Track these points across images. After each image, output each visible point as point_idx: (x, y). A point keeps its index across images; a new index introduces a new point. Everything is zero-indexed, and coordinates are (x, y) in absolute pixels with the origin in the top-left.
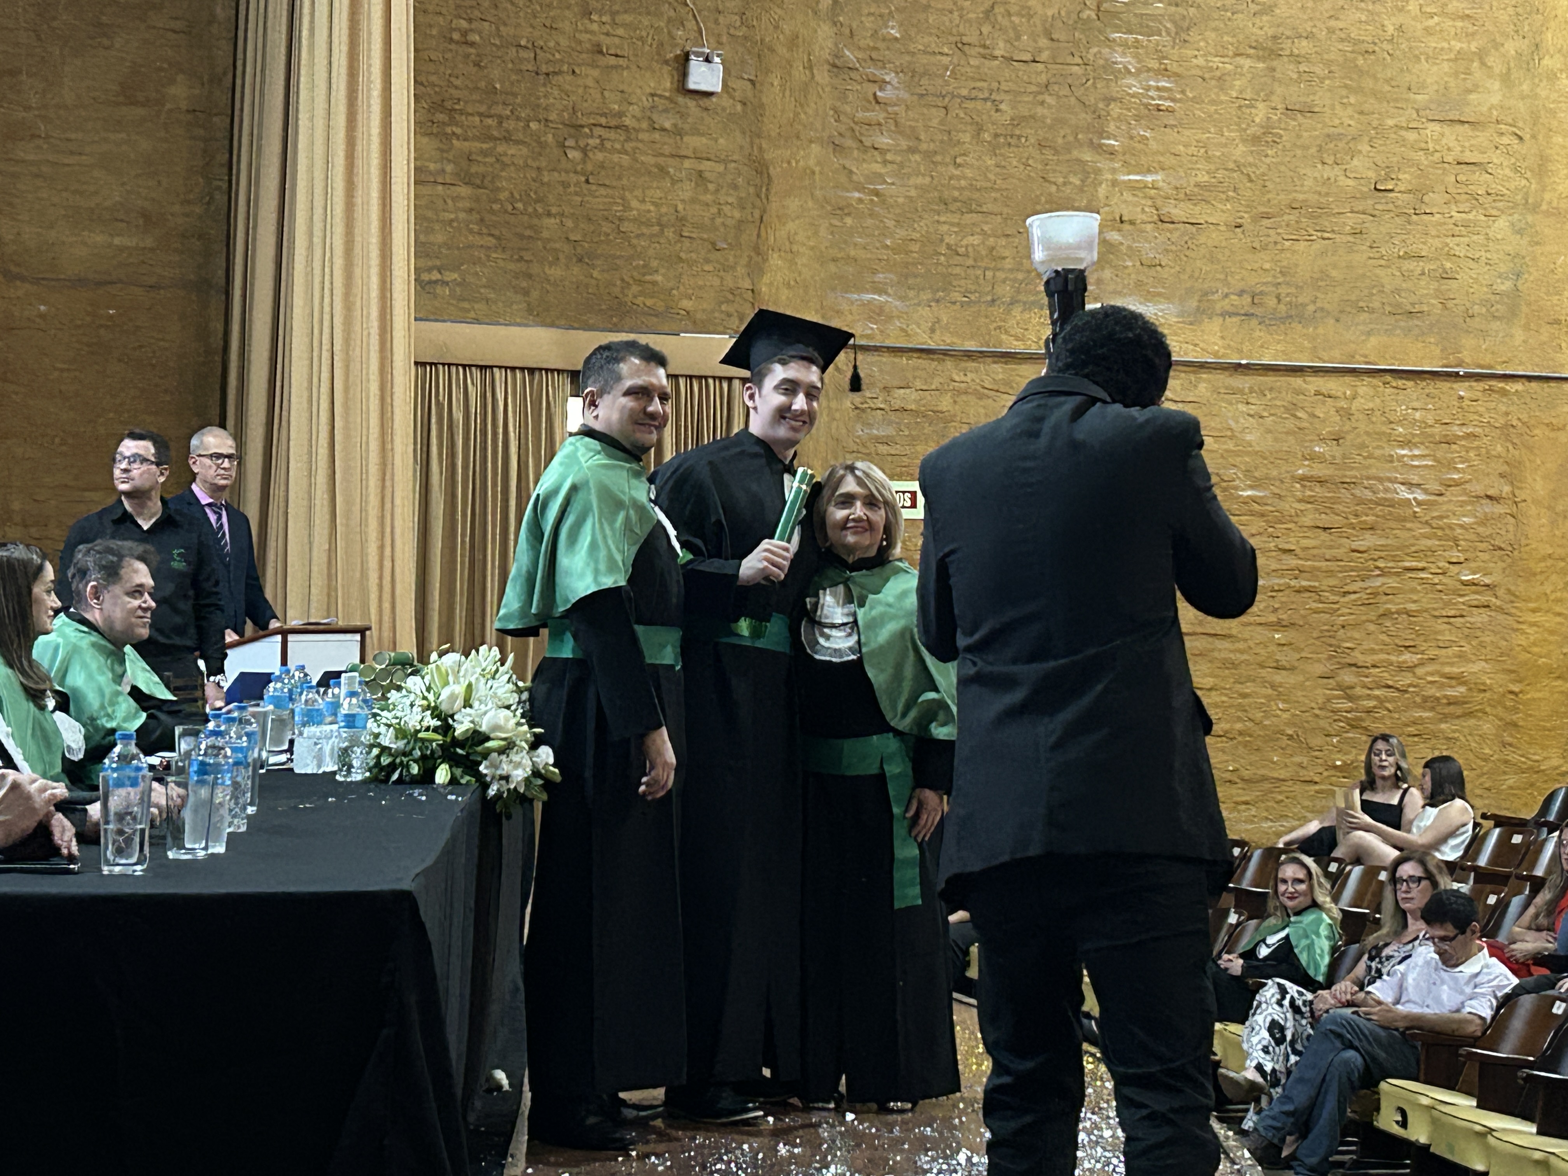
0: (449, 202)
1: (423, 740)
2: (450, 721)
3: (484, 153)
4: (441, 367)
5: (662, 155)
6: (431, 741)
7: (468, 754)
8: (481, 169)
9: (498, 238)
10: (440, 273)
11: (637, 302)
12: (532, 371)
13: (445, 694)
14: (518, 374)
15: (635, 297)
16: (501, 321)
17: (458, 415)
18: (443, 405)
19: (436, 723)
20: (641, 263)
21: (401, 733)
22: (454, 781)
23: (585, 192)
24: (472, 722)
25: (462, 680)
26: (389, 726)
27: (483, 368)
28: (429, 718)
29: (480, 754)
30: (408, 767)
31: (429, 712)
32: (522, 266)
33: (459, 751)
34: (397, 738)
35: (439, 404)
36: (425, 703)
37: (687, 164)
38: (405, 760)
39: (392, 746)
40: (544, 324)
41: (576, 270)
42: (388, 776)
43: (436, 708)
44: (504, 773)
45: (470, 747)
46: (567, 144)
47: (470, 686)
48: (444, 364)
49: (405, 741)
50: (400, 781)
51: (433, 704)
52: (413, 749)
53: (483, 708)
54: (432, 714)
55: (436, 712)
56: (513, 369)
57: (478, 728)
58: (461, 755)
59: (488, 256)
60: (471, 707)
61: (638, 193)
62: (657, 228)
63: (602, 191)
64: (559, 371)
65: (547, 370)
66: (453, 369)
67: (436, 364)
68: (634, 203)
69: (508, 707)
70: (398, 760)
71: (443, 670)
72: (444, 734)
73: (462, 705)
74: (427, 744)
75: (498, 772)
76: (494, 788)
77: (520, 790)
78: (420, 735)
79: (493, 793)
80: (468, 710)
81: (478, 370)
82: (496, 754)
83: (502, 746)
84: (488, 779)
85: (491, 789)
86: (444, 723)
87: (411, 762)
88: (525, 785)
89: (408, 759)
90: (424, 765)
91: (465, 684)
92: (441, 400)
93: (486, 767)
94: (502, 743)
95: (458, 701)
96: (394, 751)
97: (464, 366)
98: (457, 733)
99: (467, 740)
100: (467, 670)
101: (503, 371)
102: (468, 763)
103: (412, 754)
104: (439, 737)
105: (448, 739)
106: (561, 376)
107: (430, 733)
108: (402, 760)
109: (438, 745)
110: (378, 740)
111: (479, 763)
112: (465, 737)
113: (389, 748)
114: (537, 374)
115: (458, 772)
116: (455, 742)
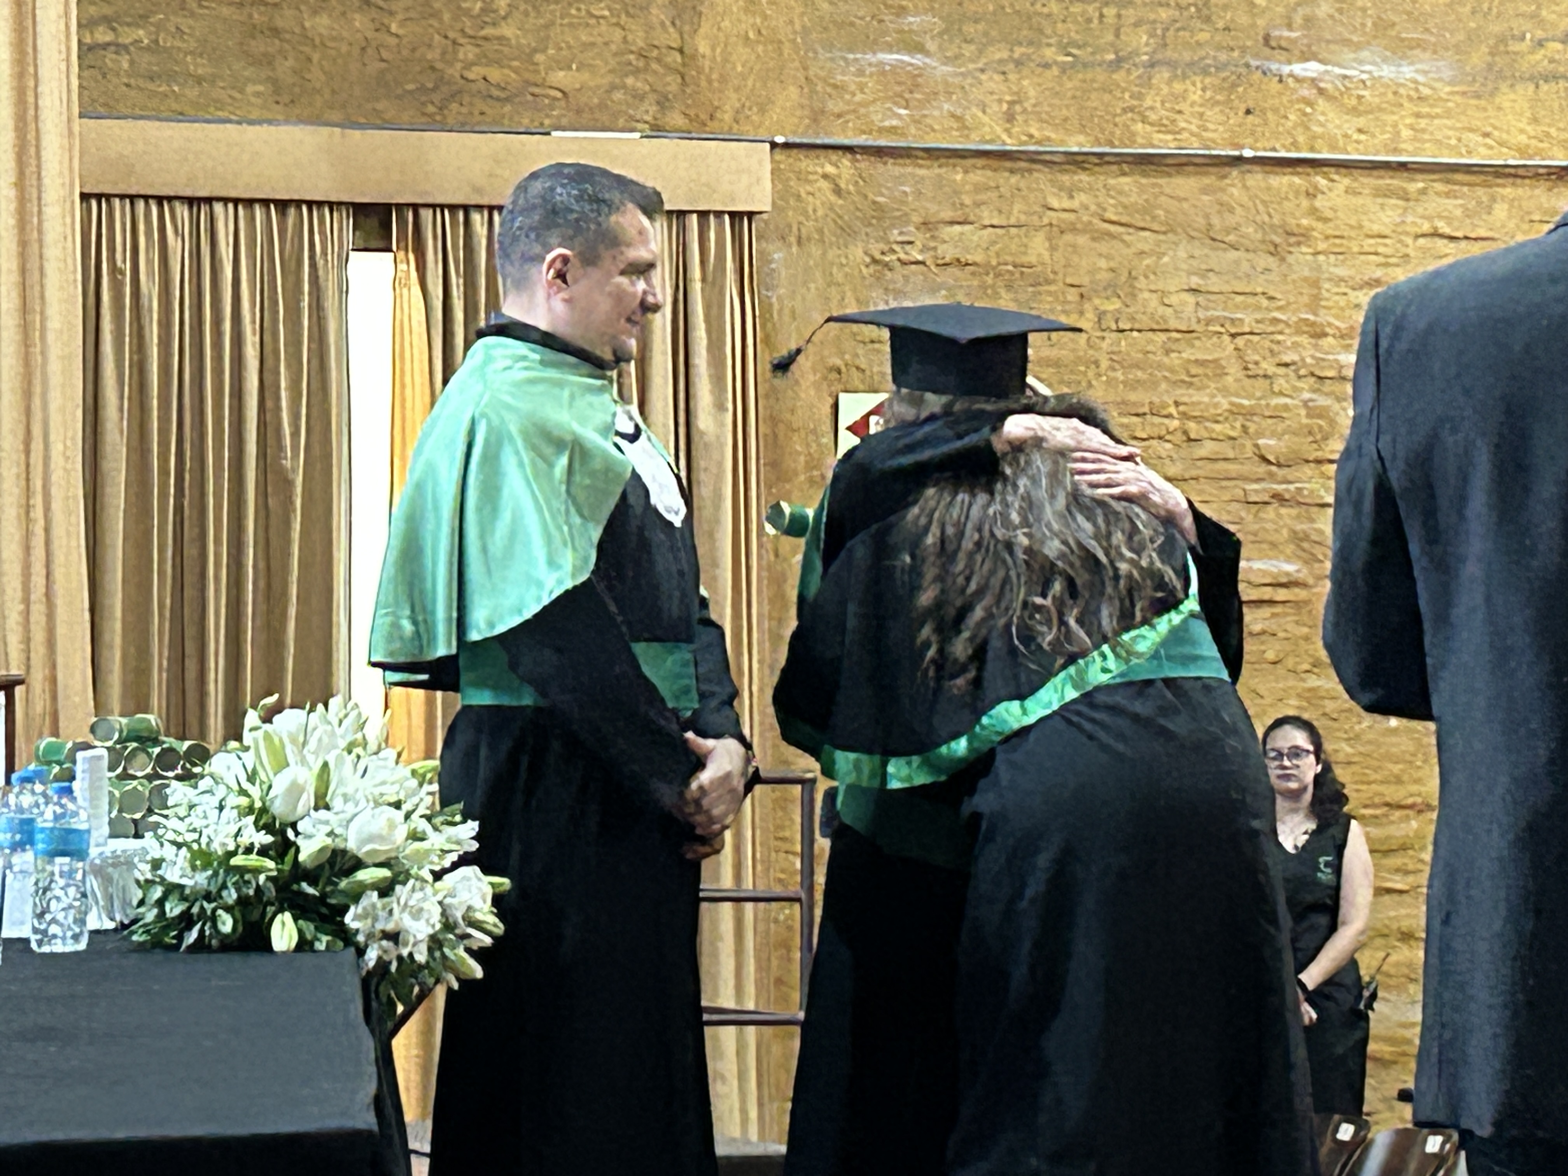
1: (241, 870)
2: (290, 834)
6: (256, 871)
7: (324, 896)
10: (112, 29)
11: (471, 76)
12: (283, 205)
13: (280, 784)
14: (258, 211)
15: (468, 66)
16: (226, 115)
17: (150, 289)
18: (122, 273)
19: (264, 838)
21: (202, 858)
22: (304, 945)
24: (331, 834)
25: (310, 758)
26: (179, 846)
27: (192, 202)
28: (252, 828)
29: (344, 893)
30: (214, 919)
32: (261, 15)
33: (310, 891)
34: (194, 868)
35: (115, 272)
36: (244, 801)
38: (209, 907)
39: (184, 881)
40: (303, 120)
41: (357, 18)
42: (180, 938)
43: (264, 810)
44: (390, 927)
45: (330, 882)
47: (325, 768)
48: (122, 197)
49: (210, 872)
50: (200, 946)
51: (258, 804)
52: (224, 886)
53: (350, 809)
54: (256, 823)
55: (264, 819)
56: (250, 203)
57: (340, 845)
58: (314, 896)
60: (327, 807)
64: (331, 205)
65: (310, 204)
66: (141, 205)
67: (109, 197)
69: (397, 805)
70: (195, 910)
71: (276, 741)
72: (279, 858)
73: (312, 804)
74: (247, 877)
75: (379, 926)
76: (372, 956)
77: (421, 957)
78: (235, 861)
79: (371, 964)
80: (323, 814)
81: (186, 207)
82: (375, 894)
83: (386, 878)
84: (361, 938)
85: (366, 957)
86: (279, 838)
87: (220, 912)
88: (430, 950)
89: (213, 905)
90: (243, 916)
91: (317, 767)
92: (119, 263)
93: (356, 918)
94: (385, 873)
95: (304, 797)
96: (187, 891)
97: (160, 200)
98: (301, 858)
99: (320, 867)
100: (320, 740)
101: (231, 206)
102: (324, 910)
103: (221, 897)
104: (271, 864)
105: (287, 867)
106: (335, 214)
107: (254, 856)
108: (202, 908)
109: (269, 878)
110: (159, 872)
111: (345, 909)
112: (317, 863)
113: (181, 887)
114: (292, 211)
115: (309, 928)
116: (299, 873)
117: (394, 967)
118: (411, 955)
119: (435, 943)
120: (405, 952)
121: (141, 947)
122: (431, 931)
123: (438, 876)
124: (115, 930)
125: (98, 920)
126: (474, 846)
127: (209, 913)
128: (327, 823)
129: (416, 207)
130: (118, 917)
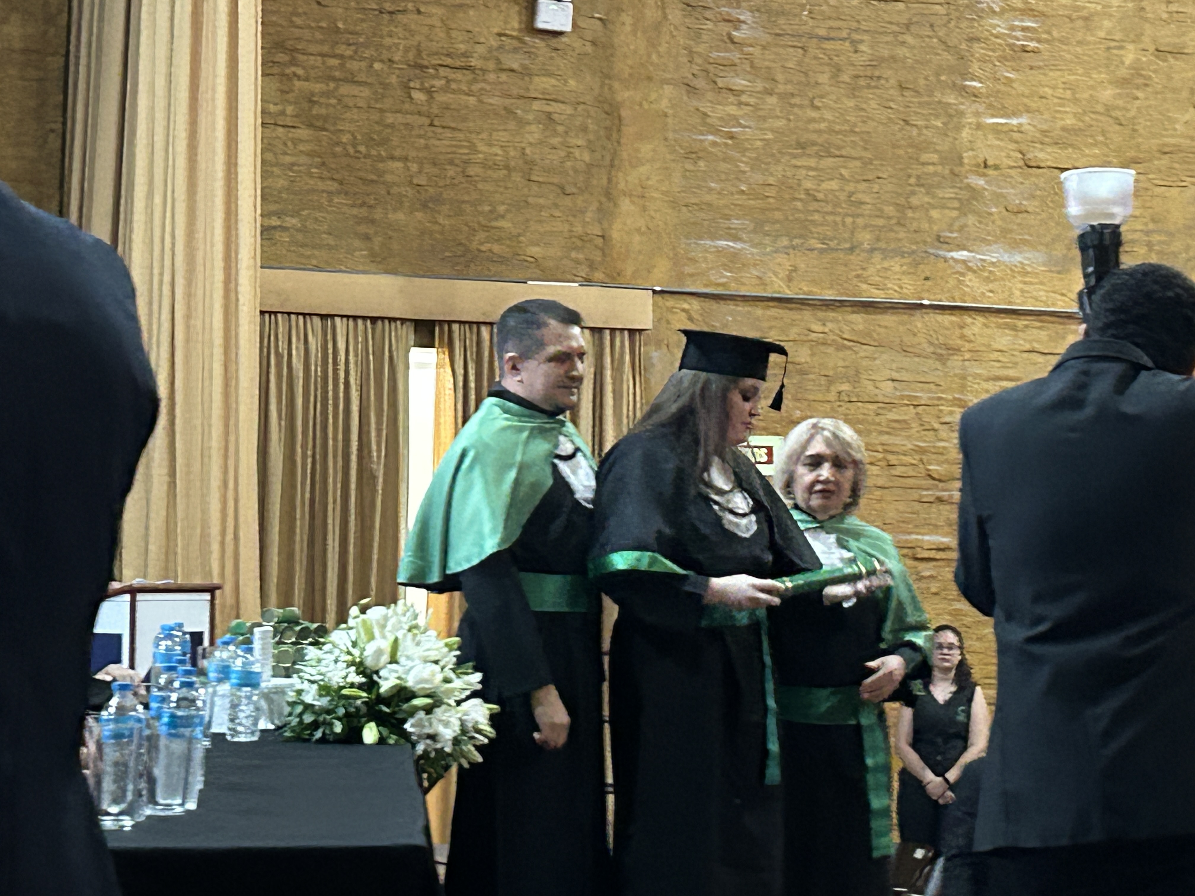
0: (289, 144)
1: (347, 697)
2: (375, 677)
3: (327, 94)
4: (279, 316)
5: (510, 96)
6: (355, 698)
7: (394, 713)
8: (323, 111)
9: (341, 183)
10: (280, 218)
11: (483, 248)
12: (374, 320)
13: (371, 649)
14: (360, 322)
15: (482, 244)
16: (343, 268)
17: (298, 367)
18: (282, 355)
19: (360, 679)
20: (487, 208)
21: (325, 690)
22: (382, 741)
23: (430, 134)
24: (399, 678)
25: (388, 634)
26: (313, 682)
27: (323, 317)
28: (354, 674)
29: (405, 711)
30: (331, 725)
31: (353, 668)
32: (363, 212)
33: (385, 709)
34: (321, 696)
36: (350, 658)
37: (536, 105)
38: (328, 717)
39: (315, 703)
40: (387, 272)
41: (419, 215)
42: (312, 735)
43: (361, 663)
44: (430, 731)
45: (397, 705)
46: (412, 84)
47: (396, 640)
48: (283, 313)
49: (329, 698)
50: (323, 740)
51: (358, 660)
52: (337, 706)
53: (410, 664)
54: (356, 671)
55: (361, 668)
56: (355, 318)
57: (404, 684)
58: (389, 713)
59: (330, 201)
60: (397, 662)
61: (484, 136)
62: (505, 172)
63: (448, 134)
64: (402, 320)
66: (293, 317)
67: (275, 313)
68: (481, 147)
69: (436, 662)
70: (320, 719)
71: (368, 624)
72: (369, 690)
73: (388, 661)
74: (350, 701)
75: (425, 731)
76: (420, 748)
77: (448, 750)
78: (345, 692)
79: (420, 753)
80: (394, 666)
81: (319, 319)
82: (423, 712)
83: (429, 704)
84: (414, 738)
85: (417, 749)
86: (369, 679)
87: (335, 721)
88: (454, 744)
89: (331, 717)
90: (348, 723)
91: (391, 639)
92: (281, 350)
93: (412, 726)
94: (428, 701)
95: (384, 656)
96: (316, 709)
97: (304, 315)
98: (382, 690)
99: (392, 697)
100: (393, 624)
101: (344, 319)
102: (394, 721)
103: (336, 712)
104: (364, 694)
105: (373, 697)
106: (404, 325)
107: (355, 689)
108: (324, 718)
109: (363, 702)
110: (301, 697)
111: (404, 721)
112: (390, 694)
113: (313, 706)
114: (380, 323)
115: (385, 732)
116: (381, 699)
117: (433, 755)
118: (442, 748)
119: (456, 741)
120: (439, 746)
121: (288, 740)
122: (455, 734)
123: (459, 703)
124: (275, 730)
125: (264, 724)
126: (479, 687)
127: (328, 721)
128: (397, 672)
129: (450, 323)
130: (277, 722)
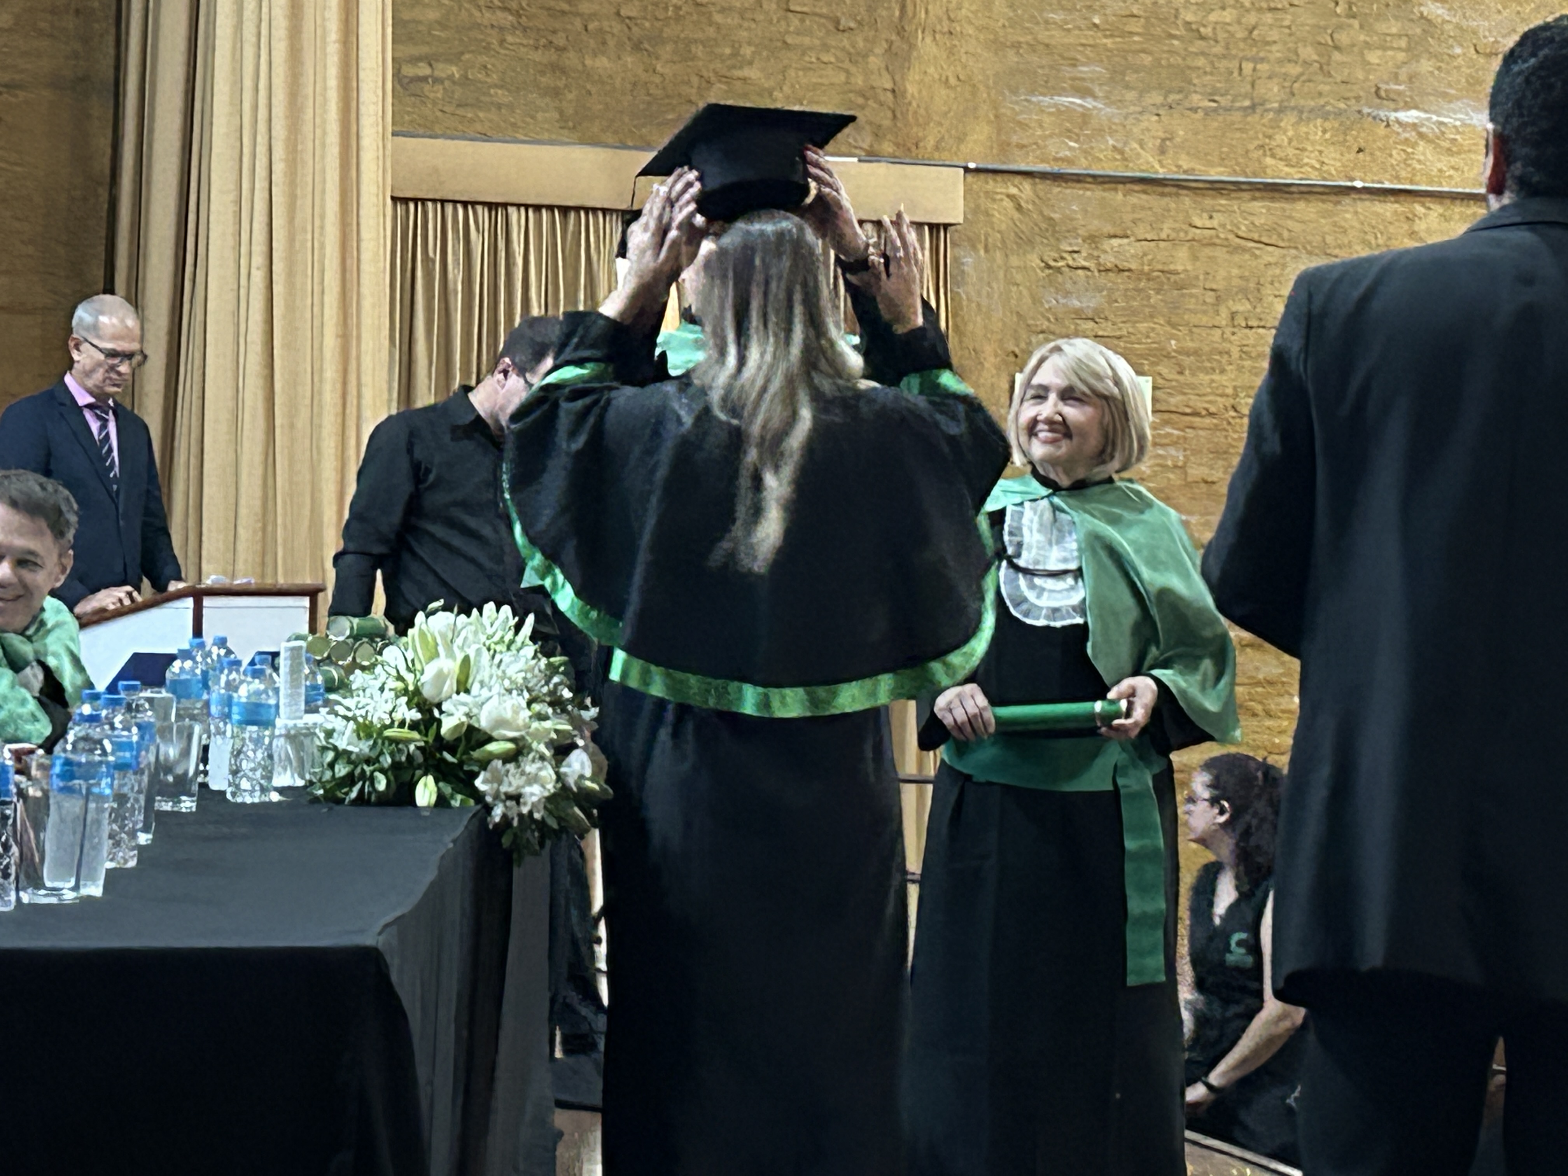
1: (394, 741)
2: (436, 713)
4: (429, 205)
6: (407, 742)
7: (461, 763)
9: (518, 15)
10: (431, 65)
12: (565, 210)
13: (431, 671)
14: (545, 214)
16: (520, 136)
17: (456, 275)
18: (434, 261)
19: (415, 715)
20: (728, 51)
22: (442, 801)
24: (468, 715)
25: (456, 652)
26: (349, 719)
27: (492, 206)
28: (405, 707)
29: (476, 761)
30: (372, 779)
32: (551, 56)
33: (450, 758)
34: (359, 738)
35: (428, 261)
36: (400, 685)
38: (368, 769)
39: (350, 748)
40: (584, 142)
41: (631, 61)
42: (346, 794)
43: (416, 693)
44: (513, 790)
45: (466, 752)
47: (466, 660)
48: (434, 201)
49: (371, 742)
50: (361, 800)
51: (411, 688)
52: (381, 753)
53: (485, 693)
54: (408, 703)
55: (416, 699)
56: (538, 208)
57: (474, 723)
58: (453, 763)
59: (502, 42)
60: (467, 691)
64: (605, 211)
65: (587, 210)
66: (449, 208)
67: (424, 201)
70: (358, 771)
71: (430, 638)
72: (425, 731)
73: (455, 689)
74: (400, 746)
75: (504, 789)
76: (498, 812)
77: (538, 815)
78: (388, 733)
79: (497, 819)
80: (463, 697)
81: (486, 210)
82: (500, 762)
83: (510, 750)
84: (489, 799)
85: (493, 813)
86: (428, 716)
87: (377, 774)
88: (546, 808)
89: (372, 768)
90: (396, 777)
91: (460, 658)
92: (431, 254)
93: (485, 782)
94: (510, 746)
95: (448, 683)
96: (353, 757)
97: (465, 204)
98: (443, 731)
99: (458, 740)
100: (466, 639)
101: (523, 210)
102: (462, 775)
103: (379, 762)
104: (415, 735)
105: (430, 739)
106: (608, 218)
107: (406, 730)
108: (363, 771)
109: (418, 748)
110: (331, 741)
111: (475, 775)
112: (456, 736)
113: (348, 753)
114: (572, 215)
115: (447, 789)
116: (442, 744)
117: (515, 823)
118: (531, 813)
119: (550, 804)
120: (525, 810)
121: (316, 800)
122: (546, 794)
124: (305, 787)
127: (368, 773)
128: (465, 704)
